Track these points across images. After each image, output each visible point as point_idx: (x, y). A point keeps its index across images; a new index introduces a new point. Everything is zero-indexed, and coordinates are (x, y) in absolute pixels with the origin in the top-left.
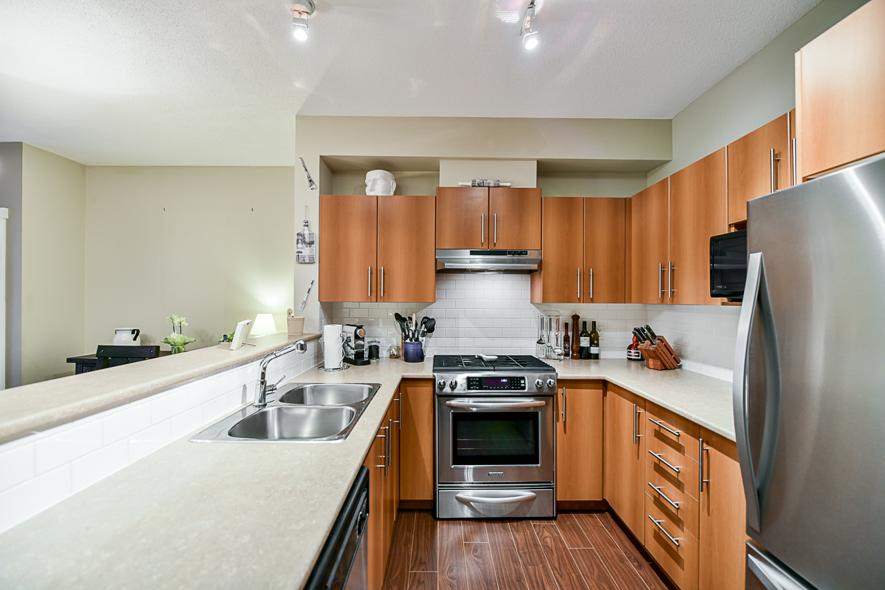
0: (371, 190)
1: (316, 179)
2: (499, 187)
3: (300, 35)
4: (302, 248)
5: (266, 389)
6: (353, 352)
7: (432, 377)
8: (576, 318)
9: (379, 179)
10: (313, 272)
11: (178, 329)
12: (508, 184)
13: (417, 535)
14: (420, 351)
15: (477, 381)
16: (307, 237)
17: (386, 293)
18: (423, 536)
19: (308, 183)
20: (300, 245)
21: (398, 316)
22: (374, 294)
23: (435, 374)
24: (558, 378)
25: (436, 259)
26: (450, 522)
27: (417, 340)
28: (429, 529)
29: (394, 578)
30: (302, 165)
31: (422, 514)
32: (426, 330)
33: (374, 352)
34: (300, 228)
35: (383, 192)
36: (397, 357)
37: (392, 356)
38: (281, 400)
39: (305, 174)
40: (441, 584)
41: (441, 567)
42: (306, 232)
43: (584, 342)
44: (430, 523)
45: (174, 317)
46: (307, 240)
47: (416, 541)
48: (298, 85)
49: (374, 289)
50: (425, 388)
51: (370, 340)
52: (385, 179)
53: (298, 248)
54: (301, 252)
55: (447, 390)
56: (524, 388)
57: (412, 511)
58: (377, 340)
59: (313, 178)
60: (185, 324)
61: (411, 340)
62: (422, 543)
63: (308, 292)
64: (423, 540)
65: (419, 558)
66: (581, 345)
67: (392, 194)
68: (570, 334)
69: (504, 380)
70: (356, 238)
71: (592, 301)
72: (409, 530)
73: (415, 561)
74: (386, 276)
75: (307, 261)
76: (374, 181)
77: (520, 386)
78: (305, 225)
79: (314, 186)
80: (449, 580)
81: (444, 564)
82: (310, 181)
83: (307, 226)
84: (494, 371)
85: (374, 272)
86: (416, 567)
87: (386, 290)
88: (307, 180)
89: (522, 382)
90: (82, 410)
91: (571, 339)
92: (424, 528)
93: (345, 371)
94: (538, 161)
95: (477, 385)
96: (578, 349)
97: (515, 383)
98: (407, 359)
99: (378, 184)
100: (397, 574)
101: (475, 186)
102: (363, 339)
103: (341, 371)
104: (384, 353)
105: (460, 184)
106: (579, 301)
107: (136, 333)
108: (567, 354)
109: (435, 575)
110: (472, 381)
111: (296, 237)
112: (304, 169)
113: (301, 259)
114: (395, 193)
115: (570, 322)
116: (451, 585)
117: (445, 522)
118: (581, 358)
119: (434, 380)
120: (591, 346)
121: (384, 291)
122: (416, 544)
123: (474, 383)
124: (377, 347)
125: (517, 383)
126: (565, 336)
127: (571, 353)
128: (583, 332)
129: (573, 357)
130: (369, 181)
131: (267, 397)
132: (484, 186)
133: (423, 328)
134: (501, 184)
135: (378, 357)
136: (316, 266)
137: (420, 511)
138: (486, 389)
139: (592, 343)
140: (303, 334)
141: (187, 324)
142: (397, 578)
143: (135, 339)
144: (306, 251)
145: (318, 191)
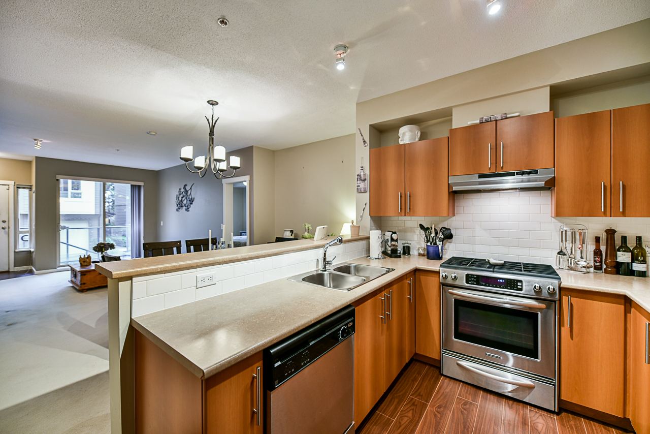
0: (401, 141)
1: (368, 141)
2: (507, 118)
3: (341, 67)
4: (360, 183)
5: (326, 263)
6: (390, 249)
7: (438, 271)
8: (611, 233)
9: (406, 132)
10: (366, 197)
11: (307, 230)
12: (517, 114)
13: (423, 379)
14: (437, 252)
15: (475, 278)
16: (362, 176)
17: (411, 210)
18: (427, 381)
19: (363, 143)
20: (359, 182)
21: (422, 227)
22: (403, 211)
23: (441, 269)
24: (562, 286)
25: (449, 184)
26: (452, 380)
27: (435, 243)
28: (434, 378)
29: (398, 395)
30: (359, 133)
31: (432, 368)
32: (442, 237)
33: (407, 251)
34: (358, 171)
35: (410, 140)
36: (423, 255)
37: (420, 255)
38: (334, 270)
39: (361, 138)
40: (429, 412)
41: (433, 403)
42: (362, 174)
43: (624, 257)
44: (435, 375)
45: (306, 224)
46: (363, 178)
47: (421, 381)
48: (352, 88)
49: (403, 208)
50: (433, 278)
51: (404, 242)
52: (411, 131)
53: (357, 183)
54: (359, 186)
55: (449, 281)
56: (521, 290)
57: (426, 364)
58: (409, 242)
59: (366, 140)
60: (310, 228)
61: (431, 244)
62: (425, 385)
63: (364, 210)
64: (426, 383)
65: (419, 391)
66: (618, 260)
67: (417, 139)
68: (603, 248)
69: (501, 281)
70: (391, 174)
71: (624, 214)
72: (419, 374)
73: (416, 392)
74: (411, 198)
75: (362, 191)
76: (404, 134)
77: (517, 287)
78: (361, 170)
79: (366, 145)
80: (436, 413)
81: (435, 402)
82: (364, 142)
83: (363, 170)
84: (493, 272)
85: (403, 196)
86: (415, 396)
87: (411, 208)
88: (362, 141)
89: (519, 284)
90: (247, 257)
91: (604, 254)
92: (430, 376)
93: (382, 260)
94: (550, 86)
95: (475, 281)
96: (614, 264)
97: (513, 285)
98: (429, 258)
99: (407, 135)
100: (401, 394)
101: (483, 123)
102: (396, 241)
103: (380, 260)
104: (414, 252)
105: (469, 123)
106: (605, 214)
107: (292, 232)
108: (598, 268)
109: (426, 406)
110: (471, 278)
111: (356, 177)
112: (360, 135)
113: (359, 190)
114: (420, 139)
115: (603, 236)
116: (435, 415)
117: (448, 379)
118: (618, 273)
119: (438, 273)
120: (633, 261)
121: (409, 209)
122: (420, 383)
123: (473, 279)
124: (409, 248)
125: (514, 285)
126: (596, 249)
127: (605, 266)
128: (621, 247)
129: (606, 272)
130: (401, 134)
131: (327, 266)
132: (491, 121)
133: (441, 235)
134: (508, 116)
135: (409, 254)
136: (368, 194)
137: (431, 365)
138: (482, 285)
139: (634, 259)
140: (359, 236)
141: (311, 228)
142: (400, 396)
143: (292, 235)
144: (362, 185)
145: (368, 147)
